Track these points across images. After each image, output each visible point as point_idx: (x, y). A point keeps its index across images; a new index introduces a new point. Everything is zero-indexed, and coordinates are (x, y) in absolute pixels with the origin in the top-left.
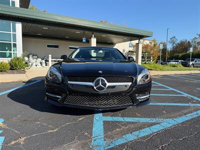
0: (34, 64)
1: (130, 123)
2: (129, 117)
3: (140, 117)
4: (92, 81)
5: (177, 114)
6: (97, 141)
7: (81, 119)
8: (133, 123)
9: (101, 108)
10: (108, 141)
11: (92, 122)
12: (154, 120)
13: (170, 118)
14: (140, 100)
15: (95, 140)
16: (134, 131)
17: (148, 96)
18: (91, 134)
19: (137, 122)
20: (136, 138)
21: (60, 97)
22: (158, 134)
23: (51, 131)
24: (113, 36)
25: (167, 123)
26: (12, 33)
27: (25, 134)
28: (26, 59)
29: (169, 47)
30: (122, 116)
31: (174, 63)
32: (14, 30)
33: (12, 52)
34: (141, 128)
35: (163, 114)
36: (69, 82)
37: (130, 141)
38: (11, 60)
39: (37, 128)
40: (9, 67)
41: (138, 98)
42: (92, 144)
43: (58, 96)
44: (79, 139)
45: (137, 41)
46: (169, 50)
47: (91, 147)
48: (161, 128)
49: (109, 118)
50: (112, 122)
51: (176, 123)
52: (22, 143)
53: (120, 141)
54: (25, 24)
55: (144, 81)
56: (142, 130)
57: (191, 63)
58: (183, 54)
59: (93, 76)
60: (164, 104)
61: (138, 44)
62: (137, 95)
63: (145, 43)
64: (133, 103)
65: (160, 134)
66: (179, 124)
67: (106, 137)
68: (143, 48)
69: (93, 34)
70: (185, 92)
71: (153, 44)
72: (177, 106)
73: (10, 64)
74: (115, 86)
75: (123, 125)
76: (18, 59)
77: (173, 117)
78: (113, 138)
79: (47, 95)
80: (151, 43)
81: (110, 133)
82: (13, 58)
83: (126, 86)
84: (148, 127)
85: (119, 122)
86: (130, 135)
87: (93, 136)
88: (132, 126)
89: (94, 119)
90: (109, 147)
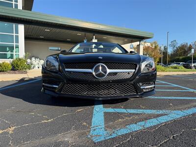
0: (37, 66)
1: (134, 114)
2: (133, 109)
3: (145, 109)
4: (91, 68)
5: (186, 106)
6: (97, 131)
7: (79, 110)
8: (137, 114)
9: (102, 97)
10: (109, 131)
11: (92, 113)
12: (161, 112)
13: (178, 110)
14: (144, 91)
15: (94, 130)
16: (139, 121)
17: (153, 86)
18: (90, 124)
19: (141, 114)
20: (141, 128)
21: (57, 87)
22: (166, 125)
23: (45, 121)
24: (114, 37)
25: (176, 115)
26: (14, 34)
27: (16, 124)
28: (29, 61)
29: (170, 51)
30: (125, 108)
31: (175, 65)
32: (17, 32)
33: (14, 53)
34: (146, 119)
35: (170, 106)
36: (66, 70)
37: (135, 131)
38: (13, 61)
39: (30, 119)
40: (11, 67)
41: (141, 88)
42: (91, 134)
43: (54, 86)
44: (76, 129)
45: (138, 43)
46: (170, 53)
47: (89, 136)
48: (169, 119)
49: (110, 110)
50: (114, 113)
51: (186, 114)
52: (10, 132)
53: (123, 131)
54: (28, 26)
55: (148, 69)
56: (148, 121)
57: (193, 65)
58: (183, 57)
59: (92, 63)
60: (169, 98)
61: (139, 46)
62: (141, 84)
63: (146, 45)
64: (137, 93)
65: (169, 124)
66: (190, 115)
67: (107, 127)
68: (144, 50)
69: (94, 35)
70: (191, 88)
71: (154, 46)
72: (184, 99)
73: (12, 65)
74: (117, 73)
75: (125, 116)
76: (20, 59)
77: (182, 109)
78: (115, 128)
79: (43, 86)
80: (152, 45)
81: (111, 123)
82: (15, 58)
83: (129, 73)
84: (154, 118)
85: (121, 113)
86: (135, 125)
87: (93, 125)
88: (136, 117)
89: (94, 111)
90: (110, 137)
